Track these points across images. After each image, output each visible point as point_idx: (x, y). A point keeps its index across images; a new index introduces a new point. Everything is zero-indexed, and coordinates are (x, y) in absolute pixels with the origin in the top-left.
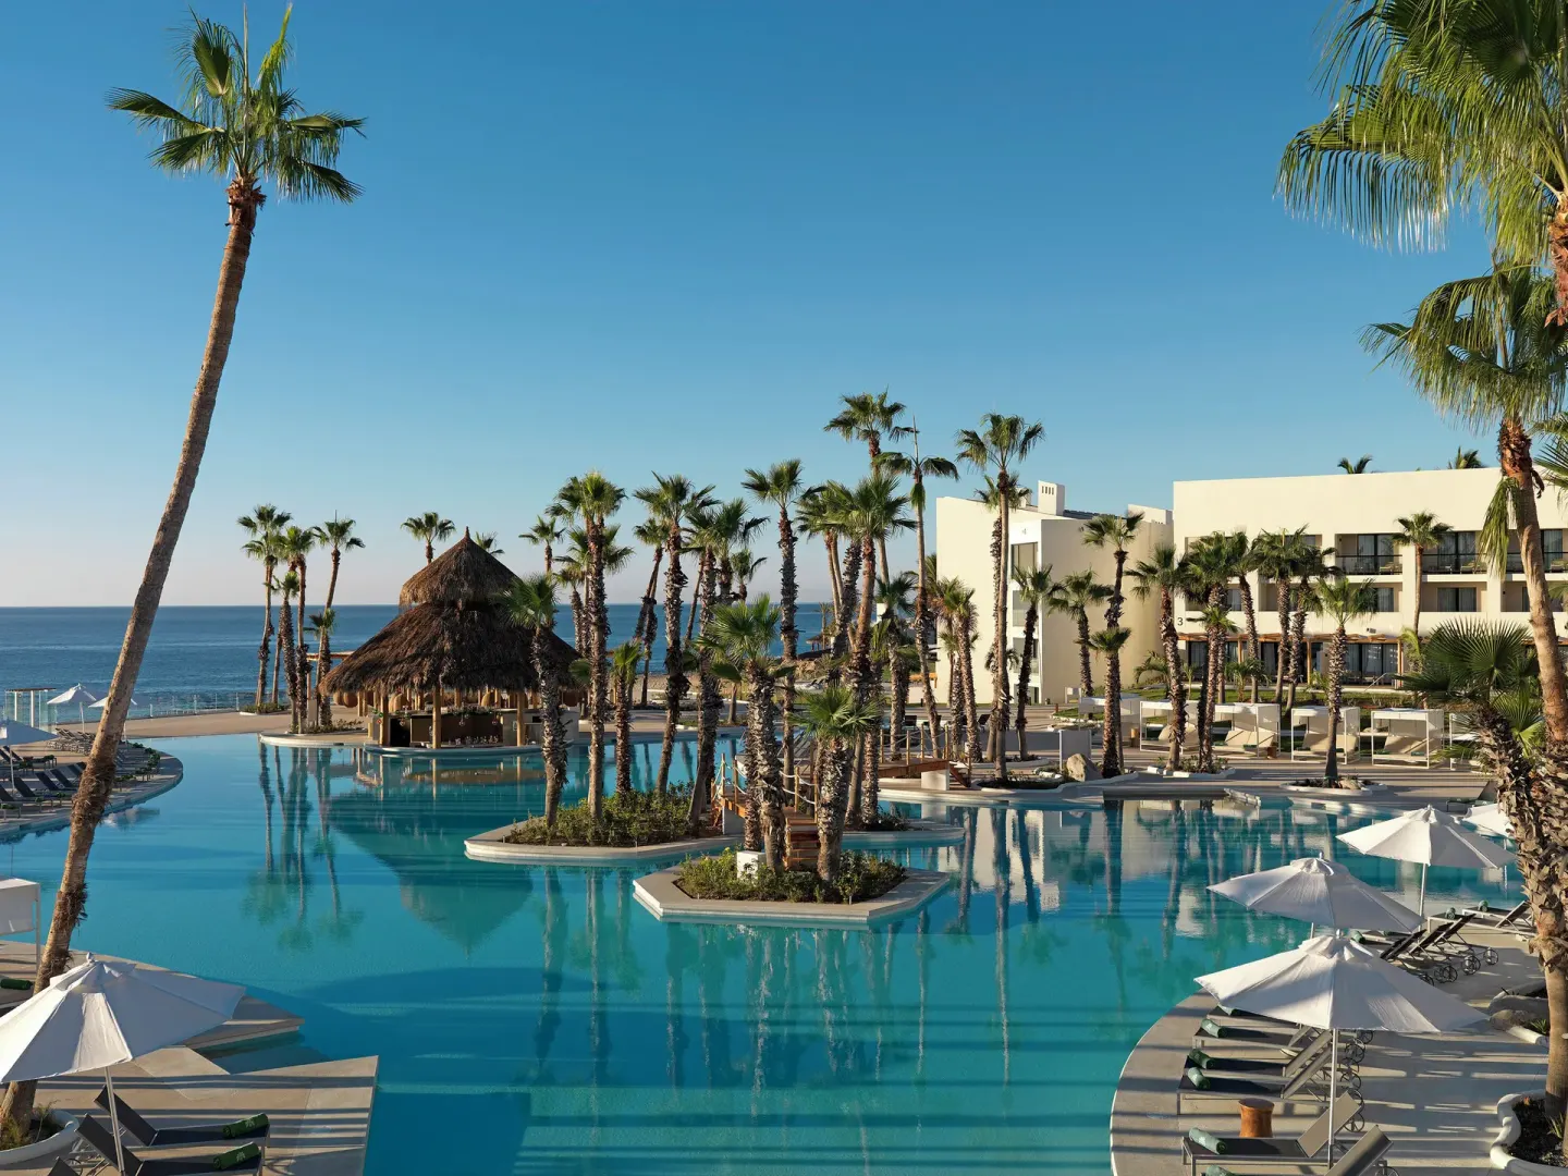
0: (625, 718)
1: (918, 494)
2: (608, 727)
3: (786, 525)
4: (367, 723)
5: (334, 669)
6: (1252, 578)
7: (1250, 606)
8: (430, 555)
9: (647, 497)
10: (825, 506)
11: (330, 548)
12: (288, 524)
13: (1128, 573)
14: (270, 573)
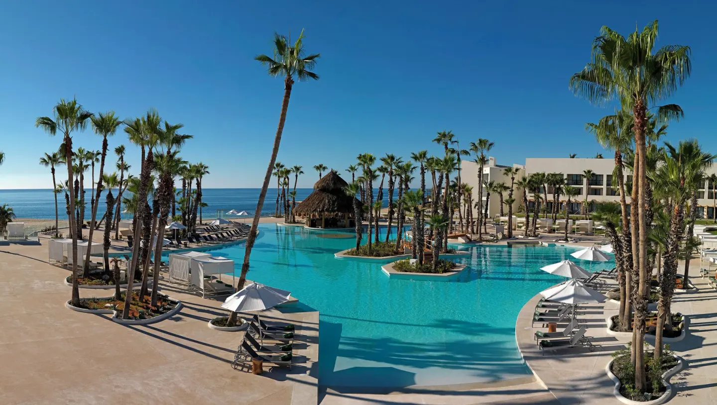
0: (377, 222)
1: (459, 160)
2: (373, 223)
3: (422, 169)
4: (305, 221)
5: (296, 206)
6: (546, 185)
7: (545, 192)
8: (320, 176)
9: (383, 160)
10: (432, 163)
11: (295, 174)
12: (284, 167)
13: (515, 183)
14: (279, 180)
